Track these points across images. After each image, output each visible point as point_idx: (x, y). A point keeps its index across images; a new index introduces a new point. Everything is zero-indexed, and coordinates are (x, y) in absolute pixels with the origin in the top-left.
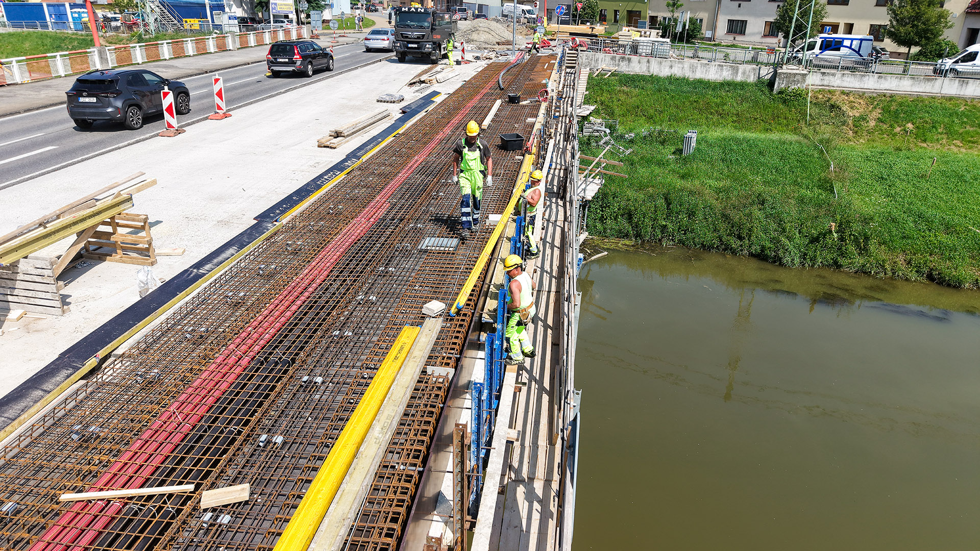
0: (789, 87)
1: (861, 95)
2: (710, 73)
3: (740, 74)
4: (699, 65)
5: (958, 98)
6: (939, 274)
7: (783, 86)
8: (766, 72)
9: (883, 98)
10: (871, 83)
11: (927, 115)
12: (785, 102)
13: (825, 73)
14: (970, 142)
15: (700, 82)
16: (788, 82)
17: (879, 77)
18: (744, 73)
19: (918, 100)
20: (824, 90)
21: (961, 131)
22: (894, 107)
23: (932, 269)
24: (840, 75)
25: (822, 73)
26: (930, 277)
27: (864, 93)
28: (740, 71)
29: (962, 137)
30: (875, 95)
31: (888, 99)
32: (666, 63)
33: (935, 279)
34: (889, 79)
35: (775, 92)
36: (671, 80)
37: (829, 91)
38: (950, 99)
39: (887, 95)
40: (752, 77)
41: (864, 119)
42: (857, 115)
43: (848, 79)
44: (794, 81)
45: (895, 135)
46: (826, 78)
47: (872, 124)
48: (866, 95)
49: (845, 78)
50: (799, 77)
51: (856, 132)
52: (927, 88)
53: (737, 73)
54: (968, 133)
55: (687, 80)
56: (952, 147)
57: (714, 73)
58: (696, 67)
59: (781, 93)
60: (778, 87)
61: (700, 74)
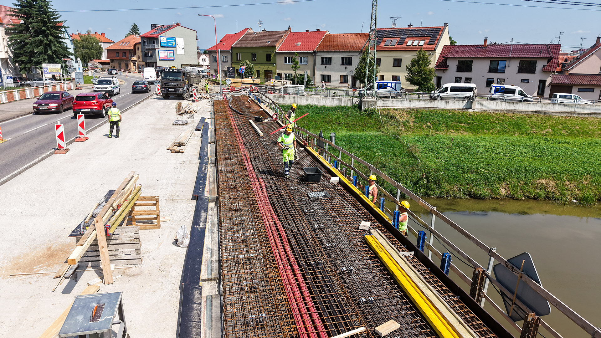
0: (369, 108)
1: (403, 110)
2: (328, 102)
3: (343, 102)
4: (321, 99)
5: (446, 109)
6: (474, 194)
7: (366, 107)
8: (356, 101)
9: (414, 111)
10: (406, 104)
11: (435, 118)
12: (369, 115)
13: (384, 100)
14: (456, 130)
15: (324, 107)
16: (368, 105)
17: (410, 101)
18: (345, 102)
19: (429, 111)
20: (385, 109)
21: (452, 125)
22: (419, 115)
23: (470, 192)
24: (391, 101)
25: (383, 100)
26: (470, 196)
27: (404, 109)
28: (343, 101)
29: (453, 128)
30: (409, 110)
31: (416, 111)
32: (304, 98)
33: (473, 196)
34: (414, 101)
35: (362, 111)
36: (308, 107)
37: (388, 109)
38: (443, 110)
39: (415, 109)
40: (349, 104)
41: (408, 122)
42: (404, 120)
43: (396, 103)
44: (371, 105)
45: (423, 129)
46: (385, 102)
47: (412, 124)
48: (405, 110)
49: (394, 102)
50: (373, 103)
51: (406, 129)
52: (432, 105)
53: (341, 102)
54: (455, 126)
55: (317, 107)
56: (450, 133)
57: (330, 102)
58: (320, 100)
59: (365, 111)
60: (364, 108)
61: (322, 103)
